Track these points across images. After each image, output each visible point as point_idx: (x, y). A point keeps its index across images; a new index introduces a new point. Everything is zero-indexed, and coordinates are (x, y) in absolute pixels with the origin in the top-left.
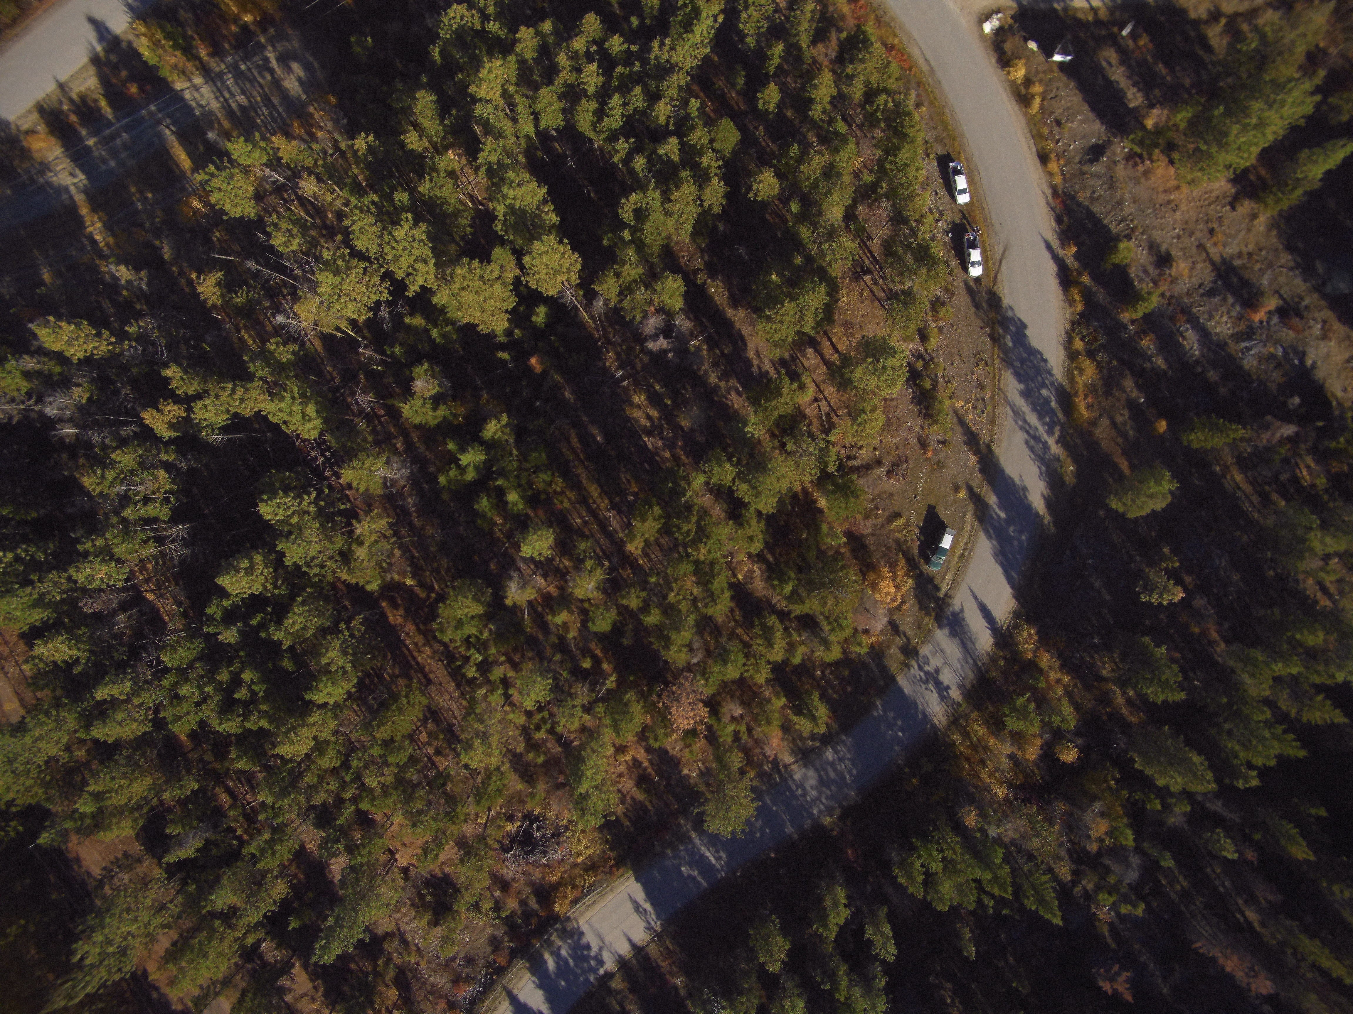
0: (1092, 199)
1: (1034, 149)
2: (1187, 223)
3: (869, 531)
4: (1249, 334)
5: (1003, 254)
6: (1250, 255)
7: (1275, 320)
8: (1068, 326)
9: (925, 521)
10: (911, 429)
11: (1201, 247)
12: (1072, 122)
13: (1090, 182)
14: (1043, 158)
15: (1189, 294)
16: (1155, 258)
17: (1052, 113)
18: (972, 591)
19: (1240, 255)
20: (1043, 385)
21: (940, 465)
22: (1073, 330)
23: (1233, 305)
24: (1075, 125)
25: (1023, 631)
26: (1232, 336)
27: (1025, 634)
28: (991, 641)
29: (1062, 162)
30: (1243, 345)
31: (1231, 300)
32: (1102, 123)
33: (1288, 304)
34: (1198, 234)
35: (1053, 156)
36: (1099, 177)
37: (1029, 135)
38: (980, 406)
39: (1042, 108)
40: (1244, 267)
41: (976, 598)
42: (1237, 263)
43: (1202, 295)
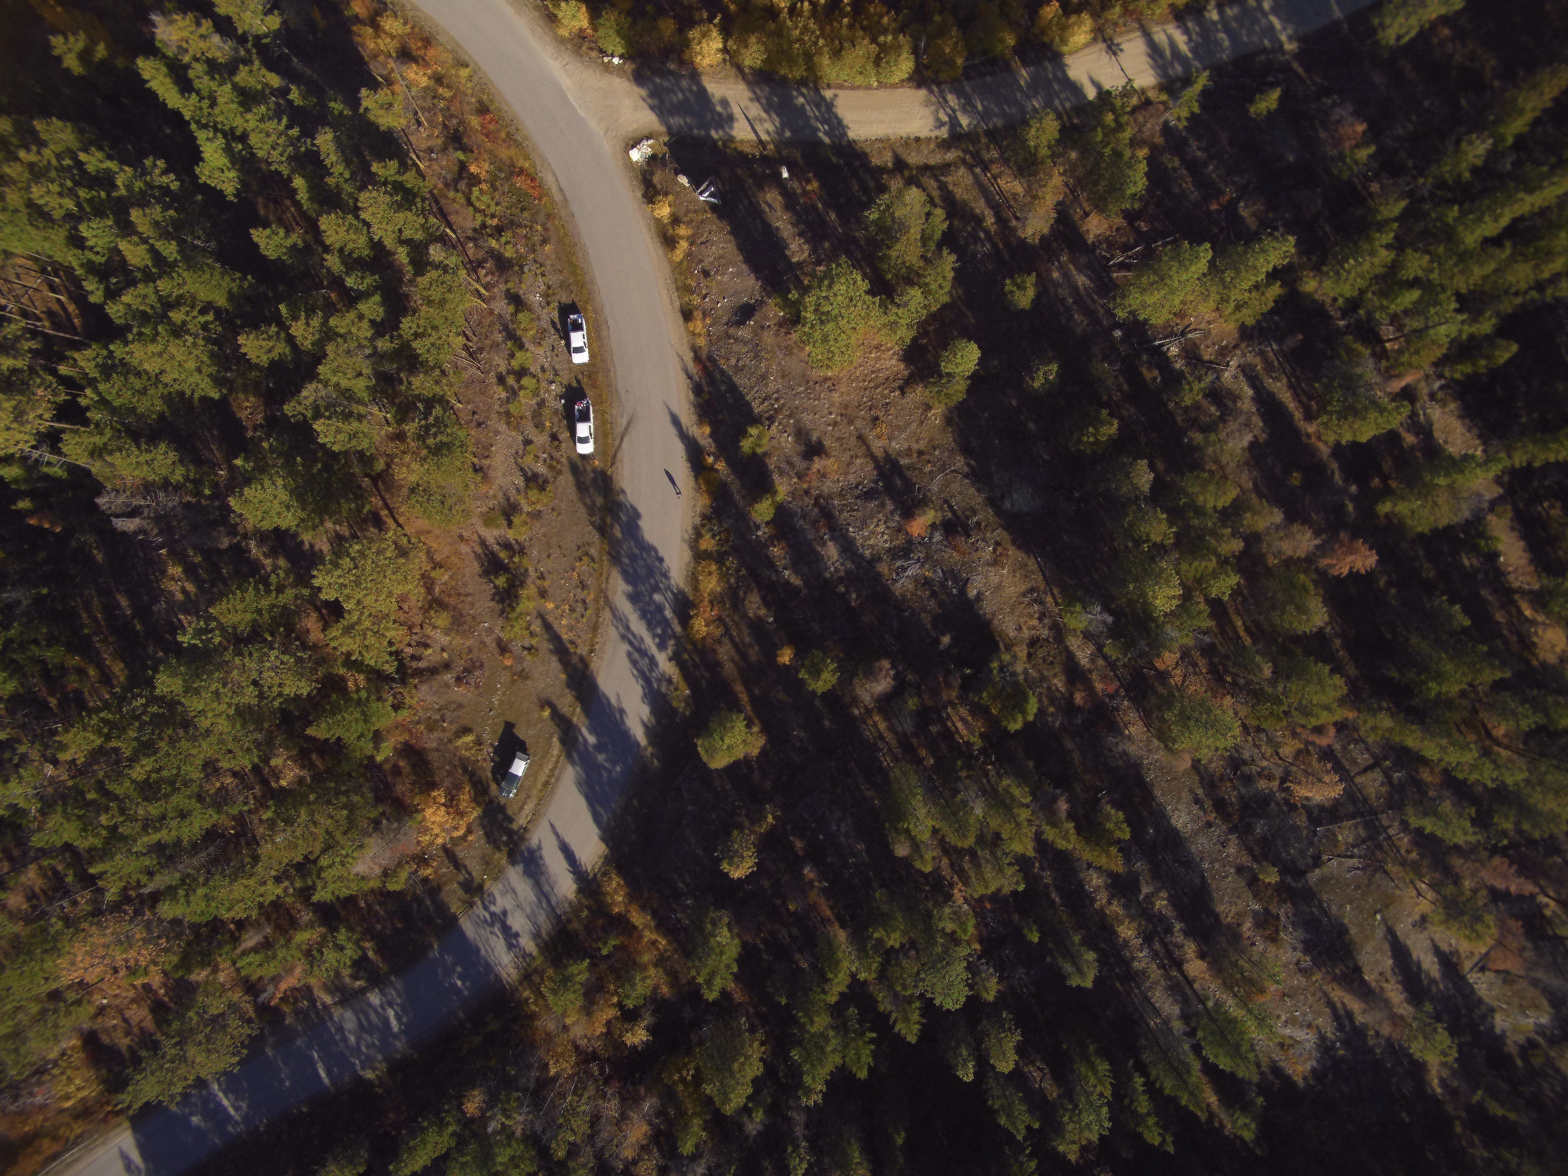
0: (738, 369)
1: (677, 304)
2: (846, 407)
3: (434, 745)
4: (904, 551)
5: (626, 429)
6: (920, 453)
7: (938, 537)
8: (698, 521)
9: (501, 740)
10: (490, 630)
11: (861, 438)
12: (723, 274)
13: (736, 348)
14: (687, 315)
15: (841, 495)
16: (803, 448)
17: (701, 261)
18: (552, 826)
19: (909, 452)
20: (656, 589)
21: (523, 675)
22: (703, 526)
23: (892, 513)
24: (726, 278)
25: (611, 879)
26: (889, 550)
27: (614, 884)
28: (574, 887)
29: (708, 321)
30: (899, 563)
31: (890, 506)
32: (757, 279)
33: (958, 518)
34: (859, 423)
35: (698, 314)
36: (745, 343)
37: (673, 286)
38: (580, 608)
39: (689, 255)
40: (909, 467)
41: (557, 835)
42: (903, 461)
43: (858, 497)
